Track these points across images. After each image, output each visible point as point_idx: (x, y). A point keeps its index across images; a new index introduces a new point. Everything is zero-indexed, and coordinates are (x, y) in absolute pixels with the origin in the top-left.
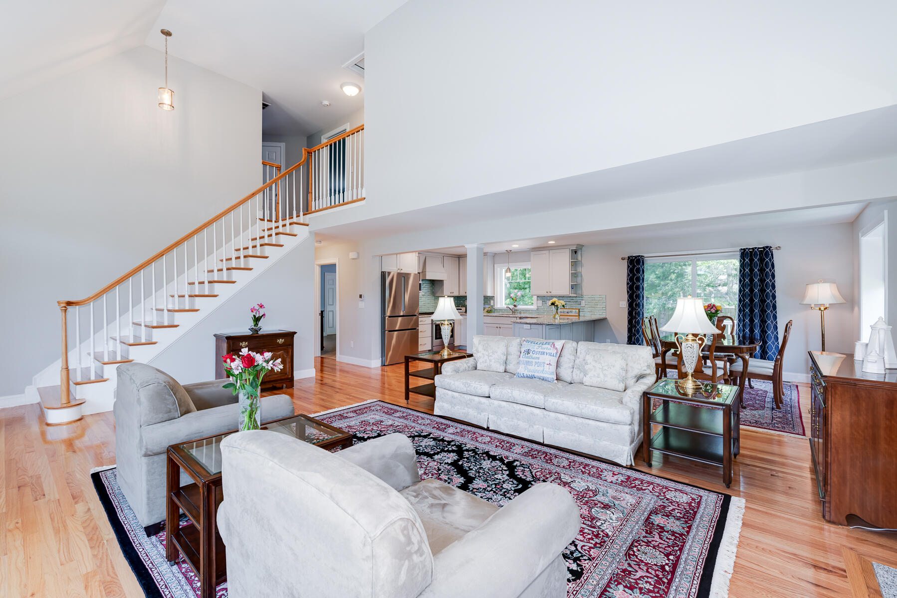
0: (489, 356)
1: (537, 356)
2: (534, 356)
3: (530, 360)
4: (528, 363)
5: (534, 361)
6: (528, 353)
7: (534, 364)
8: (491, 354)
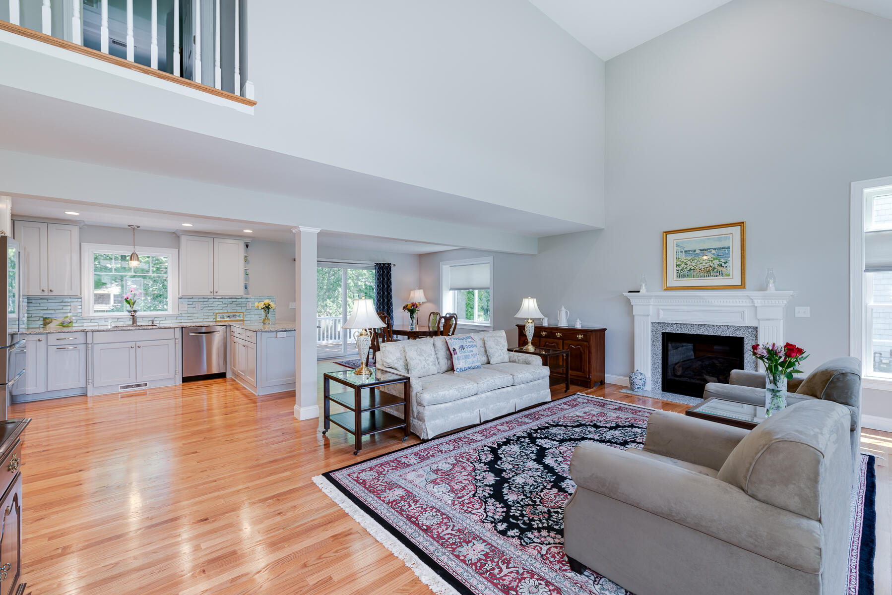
0: (426, 360)
1: (471, 349)
2: (469, 349)
3: (467, 354)
4: (466, 357)
5: (470, 354)
6: (464, 348)
7: (471, 356)
8: (427, 358)
